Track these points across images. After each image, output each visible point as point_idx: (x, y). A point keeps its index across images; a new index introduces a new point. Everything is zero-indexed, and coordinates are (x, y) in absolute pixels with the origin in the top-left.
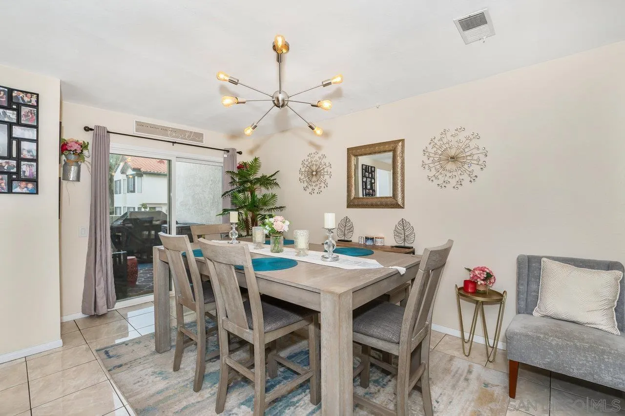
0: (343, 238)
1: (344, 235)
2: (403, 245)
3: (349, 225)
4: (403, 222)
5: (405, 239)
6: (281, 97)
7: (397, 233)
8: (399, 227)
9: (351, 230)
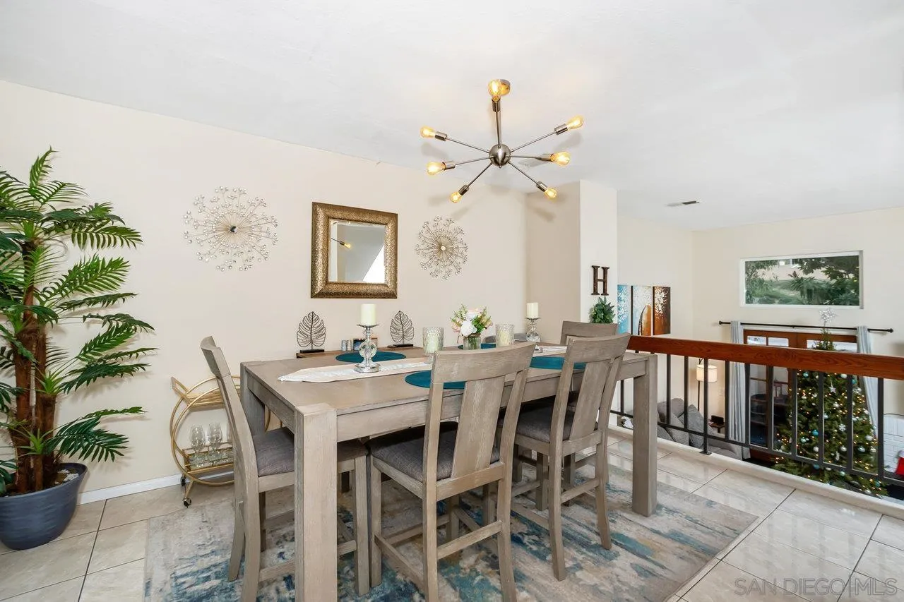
0: (309, 348)
1: (312, 342)
2: (401, 343)
3: (318, 324)
4: (400, 316)
5: (403, 335)
6: (500, 153)
7: (394, 330)
8: (396, 322)
9: (321, 332)
